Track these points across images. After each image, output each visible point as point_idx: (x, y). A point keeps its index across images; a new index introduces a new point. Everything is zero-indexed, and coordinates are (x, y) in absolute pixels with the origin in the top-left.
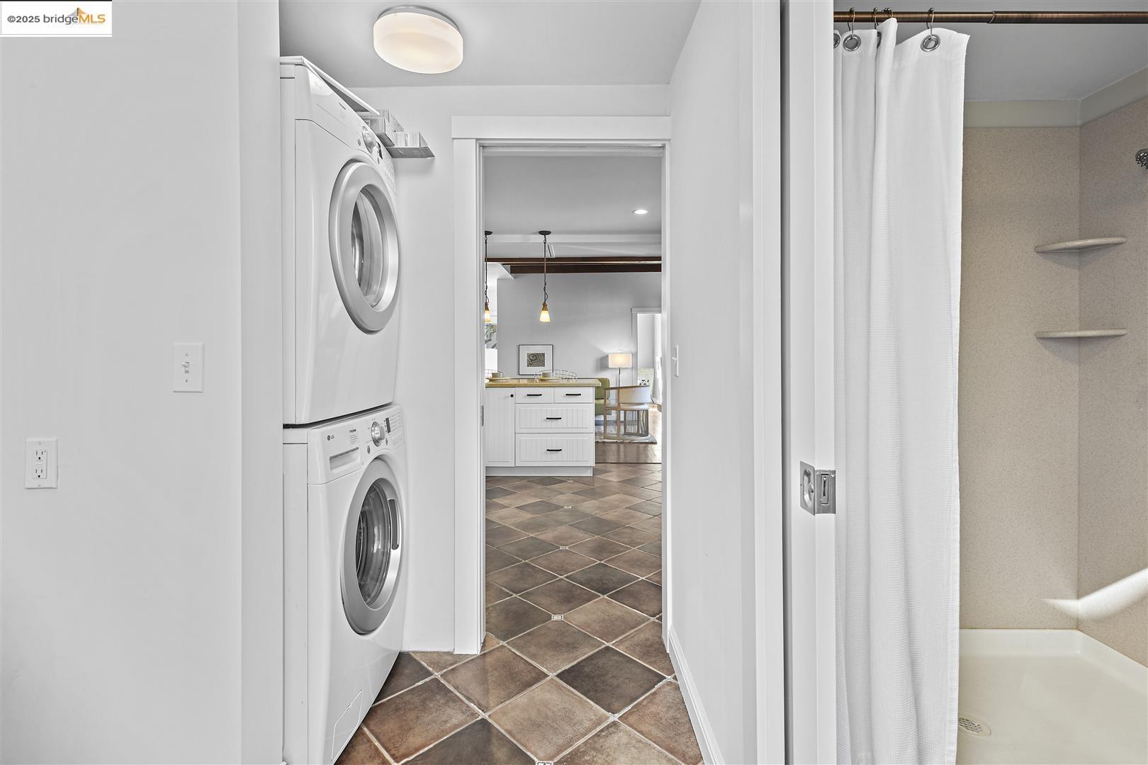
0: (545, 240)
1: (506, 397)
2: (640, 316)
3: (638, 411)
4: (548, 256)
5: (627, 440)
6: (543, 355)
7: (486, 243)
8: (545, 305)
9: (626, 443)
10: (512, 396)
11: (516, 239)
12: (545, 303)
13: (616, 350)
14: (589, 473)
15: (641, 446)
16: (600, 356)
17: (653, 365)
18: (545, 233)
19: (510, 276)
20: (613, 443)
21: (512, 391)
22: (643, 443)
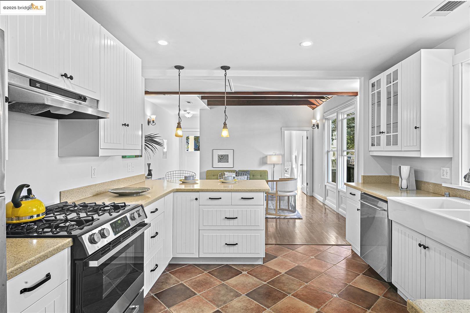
0: (226, 74)
1: (192, 200)
2: (286, 132)
3: (289, 197)
4: (228, 90)
5: (282, 216)
6: (228, 155)
7: (179, 75)
8: (225, 124)
9: (281, 218)
10: (196, 199)
11: (203, 73)
12: (225, 122)
13: (271, 153)
14: (261, 263)
15: (291, 221)
16: (262, 156)
17: (291, 161)
18: (225, 68)
19: (207, 107)
20: (273, 218)
21: (196, 195)
22: (293, 219)
